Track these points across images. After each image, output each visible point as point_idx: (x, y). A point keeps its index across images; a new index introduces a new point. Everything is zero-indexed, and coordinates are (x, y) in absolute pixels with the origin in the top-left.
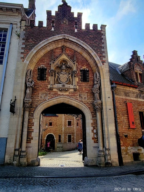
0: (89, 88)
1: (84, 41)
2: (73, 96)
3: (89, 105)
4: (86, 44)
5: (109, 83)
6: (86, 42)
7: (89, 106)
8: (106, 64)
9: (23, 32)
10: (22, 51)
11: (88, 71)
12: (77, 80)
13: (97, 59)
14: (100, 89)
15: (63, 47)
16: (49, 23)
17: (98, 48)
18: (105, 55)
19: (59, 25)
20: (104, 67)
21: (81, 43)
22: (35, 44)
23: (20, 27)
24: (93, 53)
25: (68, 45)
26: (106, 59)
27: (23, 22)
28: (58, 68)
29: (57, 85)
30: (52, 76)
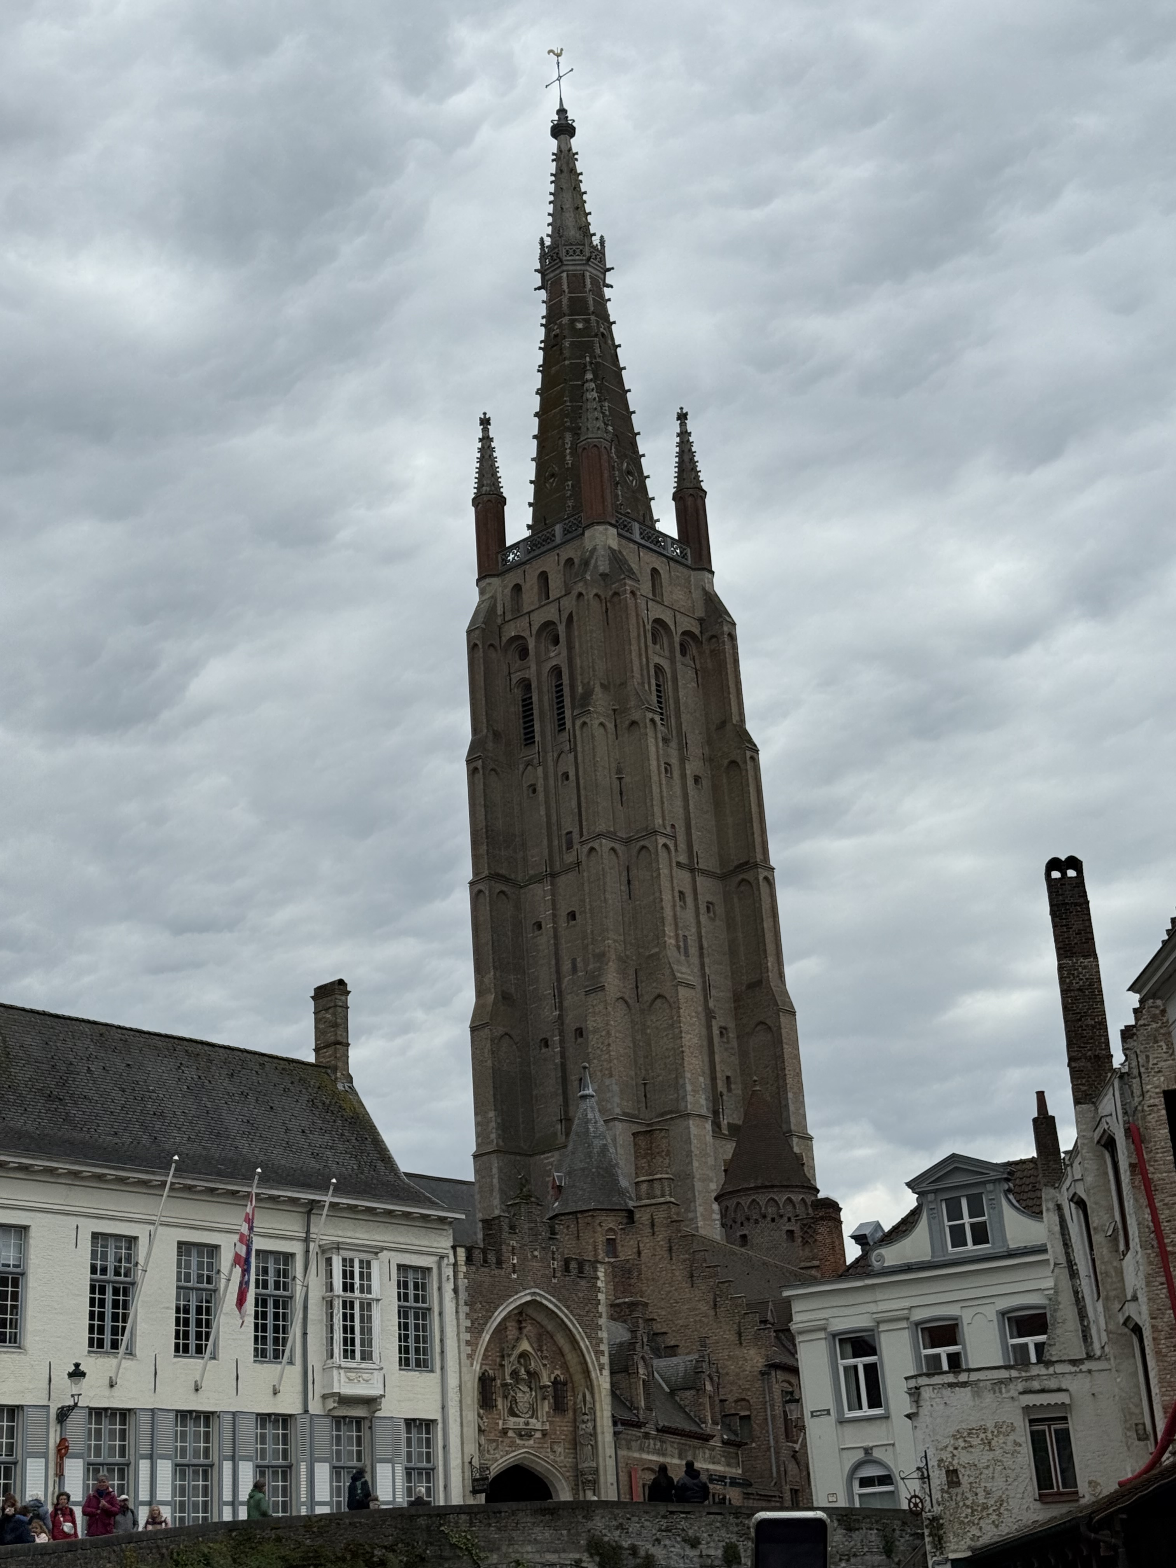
0: (565, 1429)
1: (567, 1307)
2: (541, 1450)
3: (568, 1471)
4: (571, 1317)
5: (610, 1424)
6: (571, 1312)
7: (568, 1474)
8: (606, 1372)
9: (463, 1283)
10: (468, 1336)
11: (565, 1384)
12: (546, 1407)
13: (590, 1358)
14: (594, 1435)
15: (520, 1315)
16: (506, 1254)
17: (592, 1329)
18: (604, 1347)
19: (523, 1260)
20: (603, 1381)
21: (563, 1313)
22: (487, 1319)
23: (455, 1265)
24: (584, 1344)
25: (530, 1311)
26: (605, 1360)
27: (461, 1252)
28: (515, 1374)
29: (513, 1419)
30: (505, 1397)
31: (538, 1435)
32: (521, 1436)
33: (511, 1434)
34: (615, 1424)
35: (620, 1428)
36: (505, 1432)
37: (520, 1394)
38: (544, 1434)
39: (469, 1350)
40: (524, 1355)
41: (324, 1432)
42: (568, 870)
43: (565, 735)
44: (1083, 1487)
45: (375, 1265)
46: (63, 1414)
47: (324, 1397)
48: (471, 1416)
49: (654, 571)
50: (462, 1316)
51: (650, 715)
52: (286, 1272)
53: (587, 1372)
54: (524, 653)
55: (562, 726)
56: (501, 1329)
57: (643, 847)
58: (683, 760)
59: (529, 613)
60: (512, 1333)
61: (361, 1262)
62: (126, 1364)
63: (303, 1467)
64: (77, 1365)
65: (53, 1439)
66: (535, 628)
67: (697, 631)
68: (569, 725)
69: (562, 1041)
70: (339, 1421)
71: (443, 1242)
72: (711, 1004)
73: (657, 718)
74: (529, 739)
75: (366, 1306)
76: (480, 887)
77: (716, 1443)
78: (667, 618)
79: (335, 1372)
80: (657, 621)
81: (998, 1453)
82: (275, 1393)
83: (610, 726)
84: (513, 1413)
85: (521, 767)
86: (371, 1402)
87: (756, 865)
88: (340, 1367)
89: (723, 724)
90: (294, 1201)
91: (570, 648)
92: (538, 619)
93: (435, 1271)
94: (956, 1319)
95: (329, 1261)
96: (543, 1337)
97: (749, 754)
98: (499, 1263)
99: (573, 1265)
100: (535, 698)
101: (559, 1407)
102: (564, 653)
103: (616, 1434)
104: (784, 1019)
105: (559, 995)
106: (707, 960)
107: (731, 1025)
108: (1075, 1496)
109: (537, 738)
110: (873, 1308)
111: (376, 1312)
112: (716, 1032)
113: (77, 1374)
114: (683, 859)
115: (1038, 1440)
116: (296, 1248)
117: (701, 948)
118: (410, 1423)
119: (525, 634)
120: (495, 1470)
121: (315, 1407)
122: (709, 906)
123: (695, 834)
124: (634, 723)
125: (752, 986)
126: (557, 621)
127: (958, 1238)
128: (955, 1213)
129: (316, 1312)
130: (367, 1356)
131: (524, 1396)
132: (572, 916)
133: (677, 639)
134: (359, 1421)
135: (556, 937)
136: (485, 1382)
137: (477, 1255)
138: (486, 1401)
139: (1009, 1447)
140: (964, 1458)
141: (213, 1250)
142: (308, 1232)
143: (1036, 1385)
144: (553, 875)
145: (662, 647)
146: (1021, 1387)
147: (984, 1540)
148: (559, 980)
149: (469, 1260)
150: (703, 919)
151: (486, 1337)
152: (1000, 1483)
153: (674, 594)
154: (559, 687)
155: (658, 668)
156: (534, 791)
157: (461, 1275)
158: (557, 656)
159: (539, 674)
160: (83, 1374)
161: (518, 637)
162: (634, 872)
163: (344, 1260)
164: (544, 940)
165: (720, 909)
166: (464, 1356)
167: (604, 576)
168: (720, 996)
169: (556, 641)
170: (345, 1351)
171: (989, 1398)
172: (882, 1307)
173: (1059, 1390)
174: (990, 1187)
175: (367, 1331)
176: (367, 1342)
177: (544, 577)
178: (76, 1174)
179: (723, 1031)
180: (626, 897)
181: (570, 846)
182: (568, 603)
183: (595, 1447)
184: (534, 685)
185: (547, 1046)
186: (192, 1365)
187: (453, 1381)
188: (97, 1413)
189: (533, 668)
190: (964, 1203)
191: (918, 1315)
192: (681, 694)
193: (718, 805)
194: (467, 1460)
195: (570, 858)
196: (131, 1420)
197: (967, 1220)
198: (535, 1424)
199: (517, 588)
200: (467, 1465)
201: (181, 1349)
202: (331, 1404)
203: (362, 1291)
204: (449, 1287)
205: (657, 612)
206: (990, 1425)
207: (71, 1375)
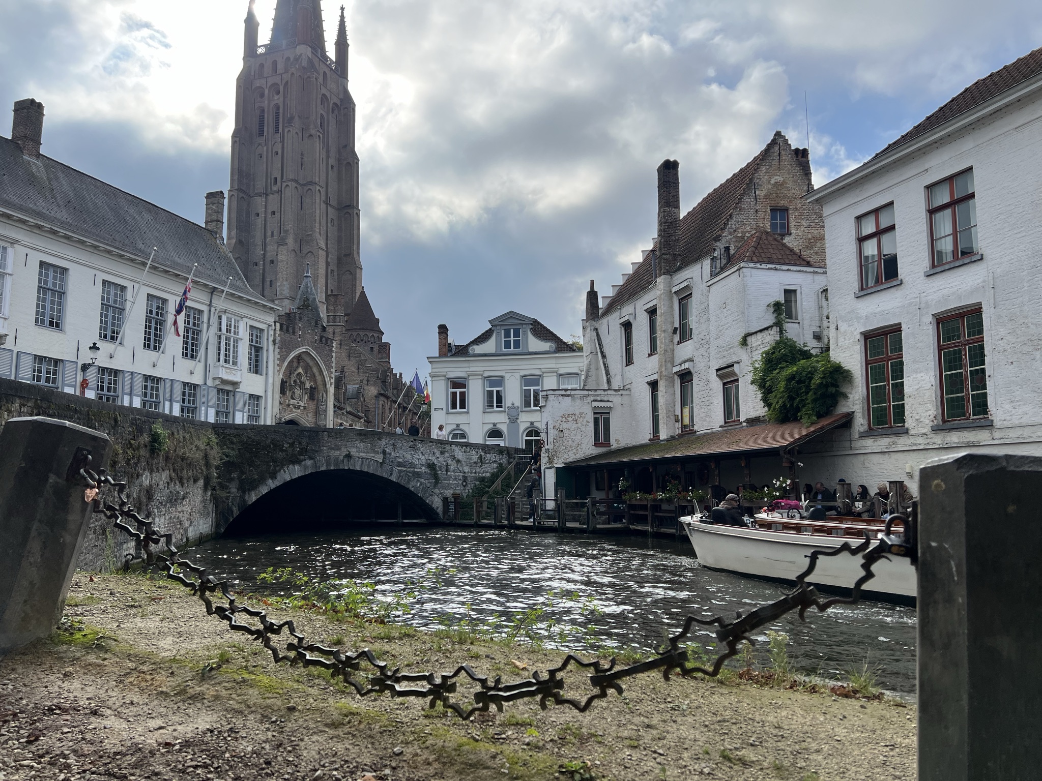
0: (314, 407)
1: (320, 357)
2: (303, 415)
4: (321, 361)
6: (321, 359)
8: (333, 386)
9: (278, 339)
10: (278, 362)
11: (315, 388)
12: (306, 397)
13: (327, 379)
14: (326, 411)
15: (299, 358)
16: (297, 330)
17: (329, 367)
18: (333, 376)
19: (304, 333)
20: (331, 389)
21: (318, 359)
22: (287, 356)
23: (275, 330)
24: (325, 373)
25: (304, 356)
26: (333, 381)
27: (278, 325)
28: (295, 381)
29: (292, 401)
30: (290, 390)
31: (302, 408)
32: (295, 408)
33: (291, 406)
34: (334, 407)
35: (336, 409)
36: (289, 405)
37: (296, 390)
38: (305, 408)
39: (278, 368)
40: (299, 374)
41: (213, 394)
42: (274, 193)
43: (278, 135)
44: (612, 441)
45: (241, 322)
46: (85, 368)
47: (214, 379)
48: (277, 395)
49: (325, 72)
50: (276, 353)
51: (318, 134)
52: (199, 319)
53: (325, 385)
54: (262, 96)
55: (277, 131)
56: (292, 361)
57: (310, 189)
58: (328, 157)
59: (267, 78)
60: (295, 364)
61: (235, 320)
62: (120, 348)
63: (203, 409)
64: (95, 344)
65: (79, 379)
66: (269, 84)
67: (339, 105)
68: (281, 130)
69: (264, 264)
70: (220, 391)
71: (271, 319)
72: (329, 260)
73: (321, 136)
74: (261, 133)
75: (236, 341)
76: (233, 193)
77: (362, 420)
78: (328, 95)
79: (220, 368)
80: (324, 95)
81: (579, 425)
82: (191, 373)
83: (300, 135)
84: (292, 398)
85: (256, 146)
86: (235, 384)
87: (353, 207)
88: (223, 366)
89: (345, 146)
90: (206, 285)
91: (285, 97)
92: (271, 81)
93: (266, 331)
94: (502, 377)
95: (220, 317)
96: (307, 368)
97: (356, 161)
98: (294, 333)
99: (324, 339)
100: (266, 116)
101: (312, 398)
102: (282, 99)
103: (334, 411)
104: (358, 270)
105: (265, 245)
106: (329, 242)
107: (335, 269)
108: (609, 445)
109: (265, 134)
110: (467, 369)
111: (240, 344)
112: (329, 271)
113: (94, 347)
114: (323, 198)
115: (596, 422)
116: (205, 308)
117: (327, 236)
118: (251, 396)
119: (264, 86)
120: (283, 420)
121: (210, 383)
122: (332, 220)
123: (330, 190)
124: (311, 135)
125: (346, 255)
126: (279, 83)
127: (507, 345)
128: (507, 335)
129: (213, 341)
130: (235, 363)
131: (298, 392)
132: (274, 213)
133: (331, 105)
134: (228, 392)
135: (265, 220)
136: (283, 383)
137: (285, 327)
138: (283, 392)
139: (584, 423)
140: (564, 426)
141: (164, 301)
142: (211, 302)
143: (599, 398)
144: (267, 194)
145: (324, 107)
146: (592, 398)
147: (570, 460)
148: (265, 239)
149: (281, 329)
150: (329, 225)
151: (286, 364)
152: (579, 437)
153: (332, 85)
154: (277, 114)
155: (322, 115)
156: (261, 157)
157: (277, 335)
158: (278, 99)
159: (269, 106)
160: (98, 349)
161: (260, 87)
162: (304, 199)
163: (227, 318)
164: (260, 221)
165: (336, 223)
166: (276, 371)
167: (304, 68)
168: (333, 258)
169: (278, 93)
170: (226, 360)
171: (578, 402)
172: (471, 369)
173: (608, 401)
174: (524, 326)
175: (236, 352)
176: (235, 357)
177: (275, 64)
178: (96, 247)
179: (332, 271)
180: (300, 208)
181: (276, 183)
182: (286, 77)
183: (326, 416)
184: (266, 110)
185: (256, 265)
186: (152, 355)
187: (270, 381)
188: (103, 370)
189: (266, 102)
190: (512, 331)
191: (487, 374)
192: (330, 128)
193: (339, 179)
194: (274, 415)
195: (275, 188)
196: (120, 376)
197: (512, 339)
198: (301, 404)
199: (262, 66)
200: (274, 417)
201: (147, 346)
202: (217, 382)
203: (235, 334)
204: (271, 339)
205: (324, 91)
206: (577, 413)
207: (91, 348)
